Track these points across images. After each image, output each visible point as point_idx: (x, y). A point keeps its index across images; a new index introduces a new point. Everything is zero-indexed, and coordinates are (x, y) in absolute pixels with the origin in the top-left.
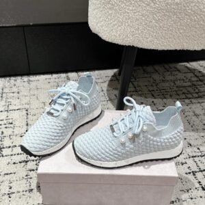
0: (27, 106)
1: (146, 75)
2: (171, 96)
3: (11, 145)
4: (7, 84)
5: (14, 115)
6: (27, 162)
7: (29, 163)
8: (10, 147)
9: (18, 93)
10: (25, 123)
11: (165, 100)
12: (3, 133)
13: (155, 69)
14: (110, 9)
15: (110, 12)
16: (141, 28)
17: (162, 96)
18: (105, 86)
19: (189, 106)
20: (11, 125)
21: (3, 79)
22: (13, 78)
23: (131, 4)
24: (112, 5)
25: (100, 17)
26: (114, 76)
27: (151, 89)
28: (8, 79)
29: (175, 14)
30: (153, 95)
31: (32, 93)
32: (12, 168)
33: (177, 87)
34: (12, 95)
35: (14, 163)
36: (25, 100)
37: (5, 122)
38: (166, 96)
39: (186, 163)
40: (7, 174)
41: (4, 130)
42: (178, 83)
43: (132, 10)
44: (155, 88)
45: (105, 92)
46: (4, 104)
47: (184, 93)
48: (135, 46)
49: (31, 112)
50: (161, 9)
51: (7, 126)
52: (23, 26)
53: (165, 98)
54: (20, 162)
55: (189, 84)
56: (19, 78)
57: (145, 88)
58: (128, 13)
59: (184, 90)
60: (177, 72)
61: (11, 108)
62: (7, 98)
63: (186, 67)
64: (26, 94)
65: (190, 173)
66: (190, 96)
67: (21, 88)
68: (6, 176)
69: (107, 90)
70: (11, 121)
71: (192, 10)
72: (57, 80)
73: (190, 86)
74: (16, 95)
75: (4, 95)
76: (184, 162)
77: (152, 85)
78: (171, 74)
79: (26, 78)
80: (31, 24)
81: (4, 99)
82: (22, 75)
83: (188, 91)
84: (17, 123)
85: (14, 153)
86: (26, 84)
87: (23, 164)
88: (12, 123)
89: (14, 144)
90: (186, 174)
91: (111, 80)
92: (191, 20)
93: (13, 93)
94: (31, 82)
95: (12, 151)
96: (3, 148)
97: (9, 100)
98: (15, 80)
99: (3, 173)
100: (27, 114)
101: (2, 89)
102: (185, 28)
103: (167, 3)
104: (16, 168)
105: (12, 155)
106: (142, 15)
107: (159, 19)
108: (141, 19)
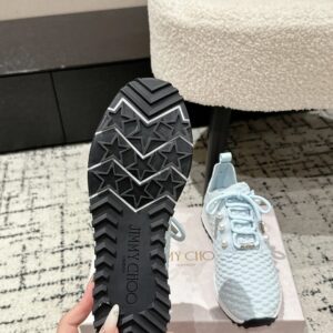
0: (62, 200)
1: (253, 136)
2: (295, 172)
3: (38, 269)
4: (30, 164)
5: (43, 216)
6: (62, 297)
7: (65, 298)
8: (35, 272)
9: (48, 177)
10: (58, 229)
11: (284, 179)
12: (24, 248)
13: (268, 125)
14: (182, 50)
15: (183, 55)
16: (233, 79)
17: (280, 173)
19: (326, 189)
20: (38, 235)
21: (24, 154)
22: (39, 152)
23: (215, 42)
24: (185, 44)
25: (168, 62)
26: (201, 139)
27: (262, 160)
28: (31, 153)
29: (288, 56)
30: (265, 172)
31: (69, 176)
32: (39, 309)
33: (305, 155)
34: (38, 181)
35: (43, 300)
36: (59, 190)
37: (28, 228)
38: (287, 172)
39: (319, 291)
40: (33, 318)
41: (27, 243)
42: (307, 148)
43: (218, 52)
44: (268, 159)
46: (26, 197)
47: (316, 166)
48: (226, 106)
49: (69, 209)
50: (264, 50)
51: (31, 235)
52: (50, 72)
53: (285, 176)
54: (52, 298)
55: (325, 148)
56: (49, 151)
57: (252, 158)
58: (211, 57)
59: (318, 161)
60: (305, 129)
61: (37, 204)
62: (30, 188)
63: (321, 118)
64: (59, 178)
65: (325, 309)
66: (326, 170)
67: (53, 169)
68: (31, 321)
70: (36, 227)
71: (315, 48)
73: (326, 153)
74: (44, 181)
75: (26, 182)
76: (315, 289)
77: (263, 154)
78: (296, 133)
79: (59, 151)
80: (63, 67)
81: (26, 189)
82: (53, 146)
83: (324, 162)
84: (46, 231)
85: (42, 281)
86: (60, 161)
87: (57, 300)
88: (38, 231)
89: (42, 267)
90: (319, 310)
92: (316, 64)
93: (40, 177)
94: (67, 158)
95: (40, 278)
96: (26, 274)
97: (33, 191)
98: (43, 156)
99: (25, 317)
100: (62, 213)
101: (23, 173)
102: (306, 77)
103: (275, 40)
104: (46, 307)
105: (39, 286)
106: (234, 60)
107: (262, 65)
108: (233, 66)
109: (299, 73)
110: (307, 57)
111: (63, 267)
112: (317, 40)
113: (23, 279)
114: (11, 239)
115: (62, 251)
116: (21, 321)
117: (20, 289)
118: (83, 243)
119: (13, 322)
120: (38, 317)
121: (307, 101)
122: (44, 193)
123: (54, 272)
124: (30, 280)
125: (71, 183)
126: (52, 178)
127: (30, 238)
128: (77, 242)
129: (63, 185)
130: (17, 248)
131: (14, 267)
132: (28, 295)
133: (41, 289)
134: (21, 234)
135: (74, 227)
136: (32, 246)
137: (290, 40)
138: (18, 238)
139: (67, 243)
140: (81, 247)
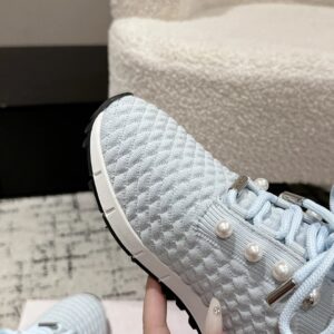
16: (211, 139)
23: (190, 91)
24: (152, 90)
29: (283, 115)
43: (193, 104)
50: (253, 105)
58: (184, 109)
71: (319, 108)
72: (53, 210)
92: (318, 128)
102: (304, 143)
103: (267, 94)
106: (214, 115)
107: (250, 125)
108: (212, 122)
109: (295, 137)
110: (308, 118)
112: (323, 98)
121: (304, 173)
137: (288, 96)
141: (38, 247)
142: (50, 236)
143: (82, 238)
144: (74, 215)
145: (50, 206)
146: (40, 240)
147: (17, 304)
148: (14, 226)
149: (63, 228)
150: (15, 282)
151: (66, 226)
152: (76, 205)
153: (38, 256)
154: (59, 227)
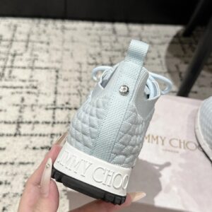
0: (58, 65)
3: (33, 120)
4: (35, 29)
5: (41, 76)
8: (30, 123)
9: (48, 44)
10: (52, 90)
12: (23, 100)
18: (163, 50)
20: (36, 91)
21: (30, 21)
22: (43, 21)
26: (177, 36)
28: (36, 21)
31: (66, 46)
32: (29, 156)
34: (39, 45)
35: (34, 148)
36: (56, 56)
37: (28, 84)
41: (26, 96)
45: (163, 59)
46: (28, 57)
49: (63, 74)
51: (30, 90)
54: (42, 148)
56: (51, 22)
61: (37, 64)
62: (33, 50)
64: (57, 46)
67: (53, 38)
68: (21, 166)
69: (167, 57)
70: (35, 84)
72: (99, 32)
74: (44, 46)
75: (30, 44)
79: (59, 23)
81: (29, 50)
82: (55, 17)
84: (43, 89)
85: (35, 132)
86: (59, 32)
87: (46, 151)
88: (36, 88)
89: (36, 119)
91: (172, 43)
93: (42, 42)
94: (65, 31)
95: (33, 129)
96: (22, 122)
97: (35, 53)
98: (46, 25)
99: (17, 161)
100: (57, 77)
101: (29, 36)
104: (36, 155)
105: (32, 135)
111: (54, 123)
113: (19, 127)
114: (12, 90)
115: (54, 109)
116: (12, 164)
117: (15, 135)
118: (72, 106)
119: (5, 164)
120: (28, 163)
122: (43, 56)
123: (45, 125)
124: (25, 129)
125: (66, 53)
126: (52, 46)
127: (28, 93)
128: (67, 103)
129: (59, 53)
130: (17, 99)
131: (13, 114)
132: (21, 141)
133: (34, 139)
134: (22, 87)
135: (66, 90)
136: (30, 100)
138: (19, 90)
139: (59, 103)
140: (70, 109)
141: (91, 55)
142: (98, 49)
143: (119, 54)
144: (113, 38)
145: (97, 30)
146: (92, 51)
147: (79, 88)
148: (75, 39)
149: (106, 45)
150: (77, 74)
151: (108, 44)
152: (114, 31)
153: (91, 61)
154: (104, 44)
